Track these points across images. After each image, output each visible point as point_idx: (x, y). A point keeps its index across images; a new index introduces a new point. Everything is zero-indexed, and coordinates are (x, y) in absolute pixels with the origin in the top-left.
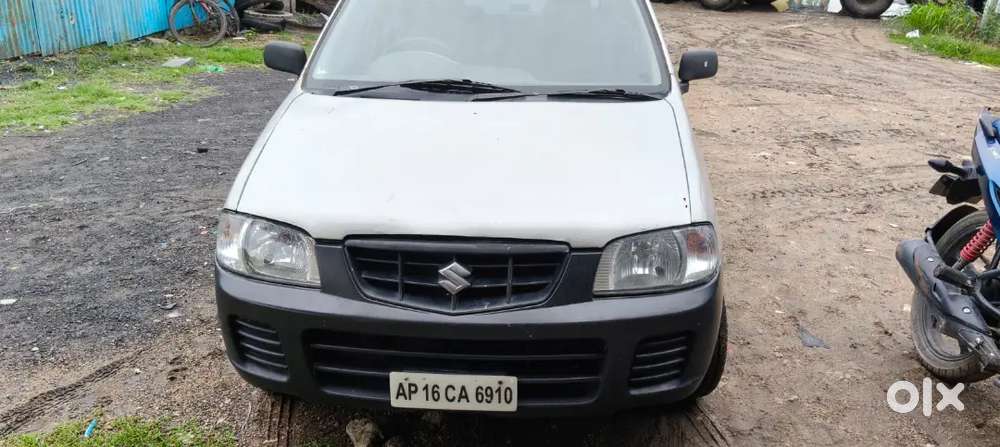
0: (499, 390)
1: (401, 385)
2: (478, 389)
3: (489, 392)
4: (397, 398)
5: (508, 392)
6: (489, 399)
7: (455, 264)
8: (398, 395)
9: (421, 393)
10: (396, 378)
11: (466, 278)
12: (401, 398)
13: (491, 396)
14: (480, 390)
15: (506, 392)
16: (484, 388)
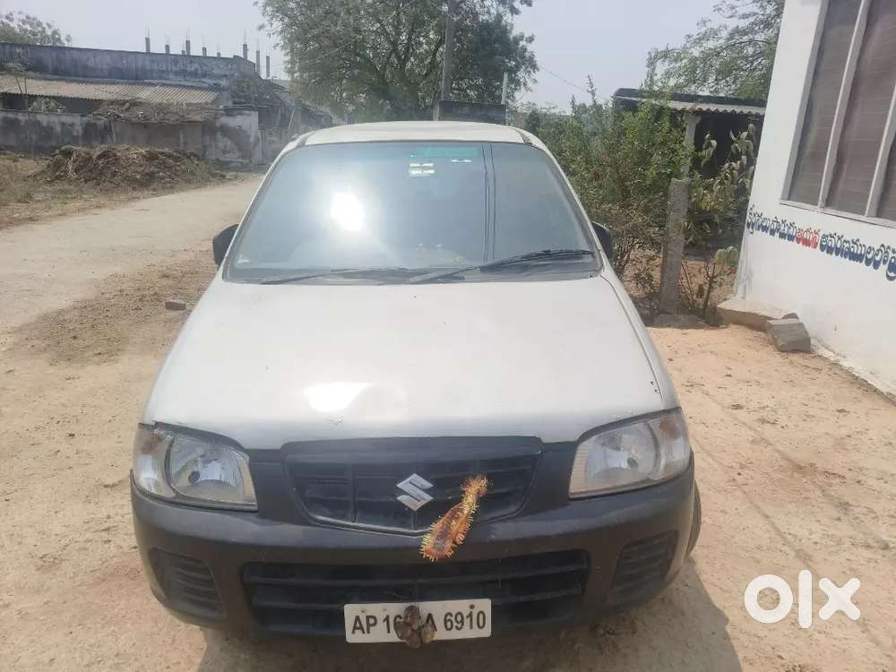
0: (470, 615)
1: (357, 619)
2: (446, 616)
3: (459, 618)
4: (353, 632)
5: (481, 616)
6: (459, 625)
7: (414, 476)
8: (355, 628)
9: (382, 626)
10: (351, 611)
11: (427, 491)
12: (358, 632)
13: (462, 622)
14: (448, 617)
15: (478, 616)
16: (454, 614)
